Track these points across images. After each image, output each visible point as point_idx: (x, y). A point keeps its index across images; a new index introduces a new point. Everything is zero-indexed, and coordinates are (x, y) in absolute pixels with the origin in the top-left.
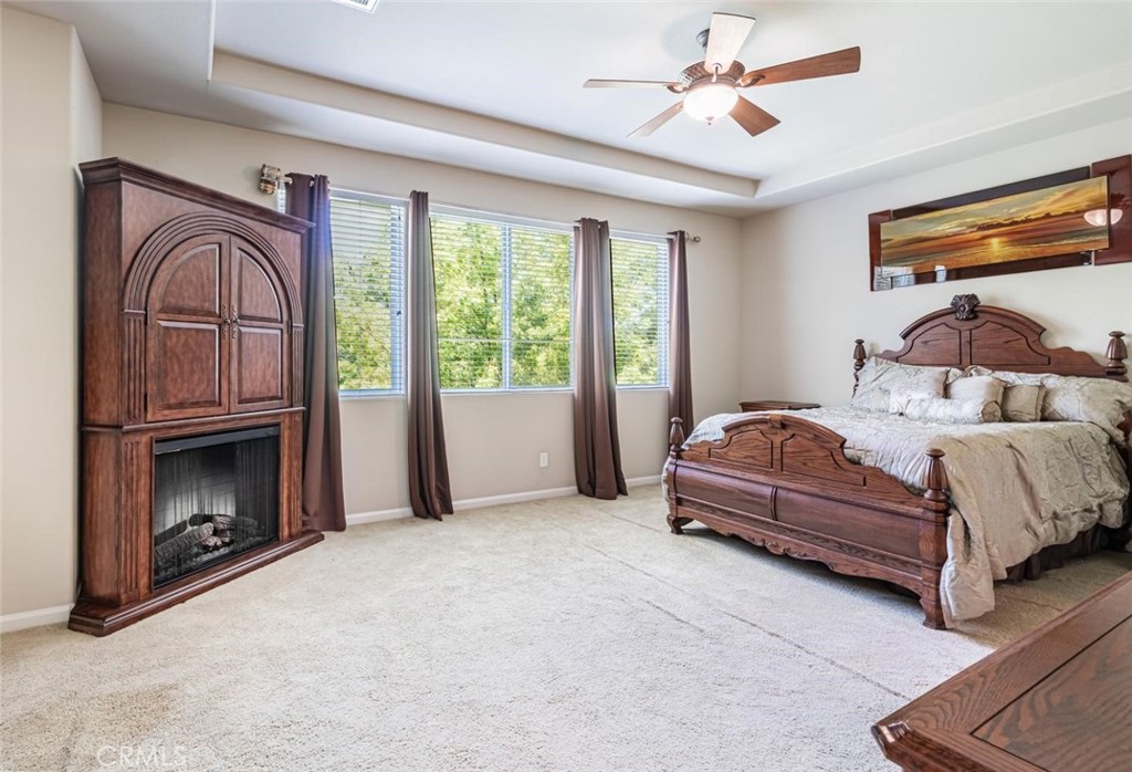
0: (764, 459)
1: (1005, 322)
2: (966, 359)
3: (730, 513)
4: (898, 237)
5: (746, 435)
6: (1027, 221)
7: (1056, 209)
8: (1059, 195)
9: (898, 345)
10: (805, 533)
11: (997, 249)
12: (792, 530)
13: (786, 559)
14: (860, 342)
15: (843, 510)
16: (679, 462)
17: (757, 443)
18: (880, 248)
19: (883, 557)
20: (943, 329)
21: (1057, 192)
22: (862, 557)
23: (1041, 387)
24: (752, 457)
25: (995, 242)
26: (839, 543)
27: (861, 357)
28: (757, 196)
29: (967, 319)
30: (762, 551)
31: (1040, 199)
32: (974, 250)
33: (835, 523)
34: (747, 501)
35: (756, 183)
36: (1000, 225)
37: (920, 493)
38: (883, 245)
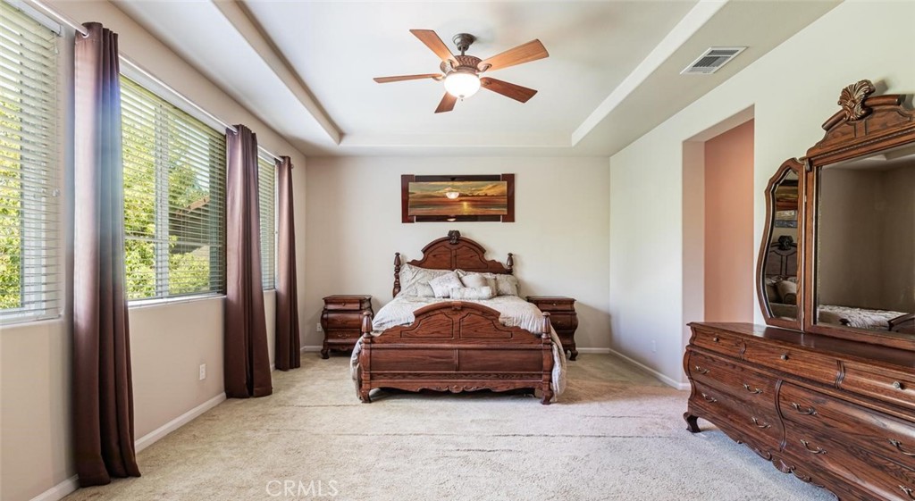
0: (447, 332)
1: (471, 246)
2: (454, 266)
3: (418, 375)
4: (418, 192)
5: (433, 318)
6: (478, 196)
7: (490, 192)
8: (490, 186)
9: (420, 257)
10: (476, 374)
11: (466, 208)
12: (466, 375)
13: (465, 395)
14: (398, 254)
15: (502, 355)
16: (373, 346)
17: (442, 322)
18: (408, 198)
19: (521, 375)
20: (443, 249)
21: (490, 184)
22: (510, 379)
23: (495, 279)
24: (438, 332)
25: (465, 204)
26: (497, 374)
27: (399, 264)
28: (341, 145)
29: (456, 244)
30: (447, 394)
31: (483, 186)
32: (455, 207)
33: (498, 363)
34: (437, 363)
35: (341, 135)
36: (467, 196)
37: (539, 336)
38: (410, 196)
